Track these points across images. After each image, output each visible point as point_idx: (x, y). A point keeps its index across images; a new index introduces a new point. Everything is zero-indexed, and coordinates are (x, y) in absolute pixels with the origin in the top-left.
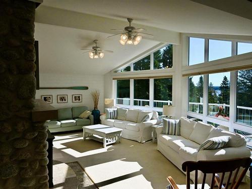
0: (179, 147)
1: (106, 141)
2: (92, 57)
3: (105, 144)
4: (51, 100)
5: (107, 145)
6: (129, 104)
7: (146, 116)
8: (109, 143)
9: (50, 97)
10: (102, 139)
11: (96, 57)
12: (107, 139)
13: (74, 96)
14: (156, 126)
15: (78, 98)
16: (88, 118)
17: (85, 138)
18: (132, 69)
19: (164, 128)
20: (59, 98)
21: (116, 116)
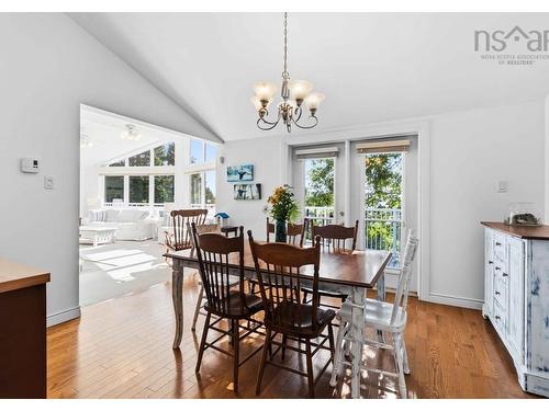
6: (122, 205)
7: (146, 214)
18: (127, 164)
21: (105, 218)
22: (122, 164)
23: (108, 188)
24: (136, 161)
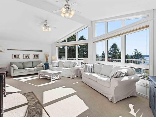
0: (97, 78)
1: (52, 78)
2: (44, 30)
3: (52, 80)
4: (19, 57)
5: (53, 81)
6: (65, 60)
7: (75, 64)
8: (54, 79)
9: (18, 55)
10: (50, 77)
11: (46, 30)
12: (53, 77)
13: (34, 55)
14: (80, 69)
15: (36, 56)
16: (42, 67)
17: (39, 77)
18: (66, 41)
19: (85, 69)
20: (24, 56)
21: (58, 65)
22: (65, 41)
23: (60, 52)
24: (70, 39)
